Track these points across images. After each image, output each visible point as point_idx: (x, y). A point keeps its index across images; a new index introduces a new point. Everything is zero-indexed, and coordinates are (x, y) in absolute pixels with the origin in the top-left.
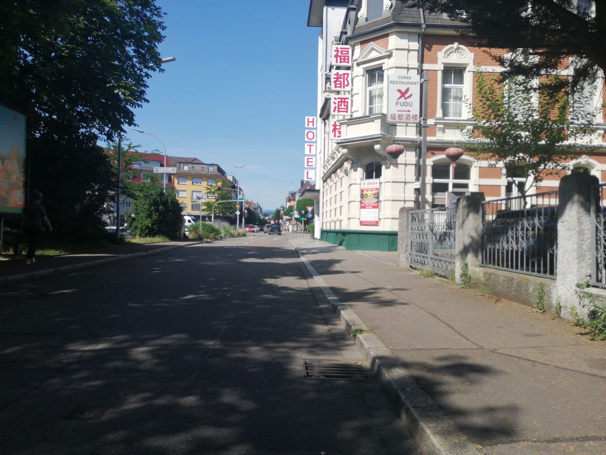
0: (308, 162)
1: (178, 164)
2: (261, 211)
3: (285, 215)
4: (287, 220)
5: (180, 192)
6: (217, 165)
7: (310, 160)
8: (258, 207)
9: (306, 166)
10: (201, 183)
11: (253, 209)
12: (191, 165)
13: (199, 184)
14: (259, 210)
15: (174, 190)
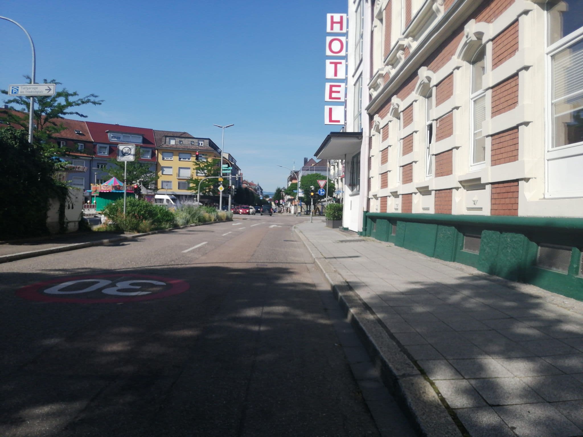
0: (331, 92)
1: (164, 138)
2: (261, 192)
3: (287, 194)
4: (289, 200)
5: (165, 169)
6: (209, 139)
7: (334, 89)
8: (258, 188)
9: (327, 98)
10: (189, 159)
11: (253, 190)
12: (178, 140)
13: (187, 160)
14: (259, 191)
15: (158, 167)
